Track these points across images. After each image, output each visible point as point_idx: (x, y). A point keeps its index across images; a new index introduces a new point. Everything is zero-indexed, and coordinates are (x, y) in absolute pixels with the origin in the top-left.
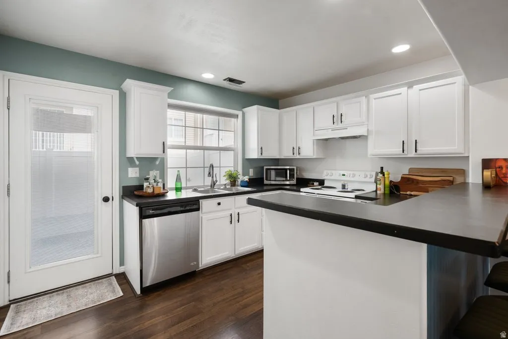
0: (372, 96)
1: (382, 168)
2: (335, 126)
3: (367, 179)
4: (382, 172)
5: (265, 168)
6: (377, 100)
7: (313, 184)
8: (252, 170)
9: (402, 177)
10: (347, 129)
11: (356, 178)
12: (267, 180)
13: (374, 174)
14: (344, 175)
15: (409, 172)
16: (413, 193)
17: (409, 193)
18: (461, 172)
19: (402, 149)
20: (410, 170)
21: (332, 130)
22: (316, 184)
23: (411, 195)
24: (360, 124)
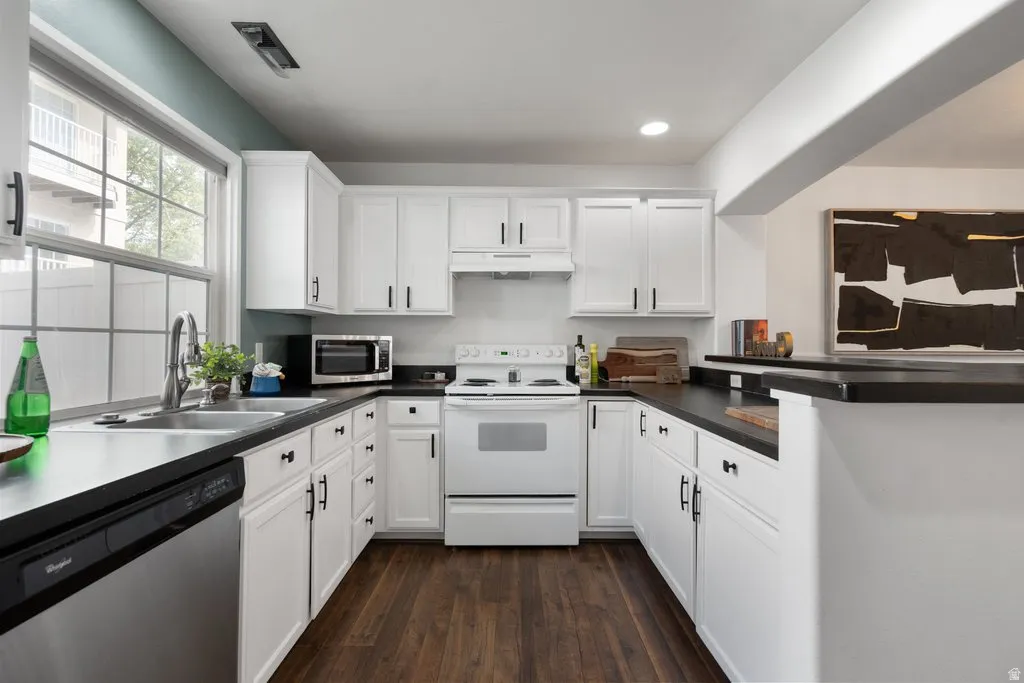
0: (583, 202)
1: (580, 337)
2: (505, 249)
3: (553, 360)
4: (580, 345)
5: (315, 338)
6: (589, 210)
7: (433, 377)
8: (261, 344)
9: (609, 354)
10: (529, 256)
11: (532, 360)
12: (319, 371)
13: (564, 349)
14: (506, 353)
15: (617, 344)
16: (630, 378)
17: (624, 378)
18: (683, 342)
19: (632, 303)
20: (619, 340)
21: (495, 256)
22: (440, 376)
23: (628, 382)
24: (558, 251)
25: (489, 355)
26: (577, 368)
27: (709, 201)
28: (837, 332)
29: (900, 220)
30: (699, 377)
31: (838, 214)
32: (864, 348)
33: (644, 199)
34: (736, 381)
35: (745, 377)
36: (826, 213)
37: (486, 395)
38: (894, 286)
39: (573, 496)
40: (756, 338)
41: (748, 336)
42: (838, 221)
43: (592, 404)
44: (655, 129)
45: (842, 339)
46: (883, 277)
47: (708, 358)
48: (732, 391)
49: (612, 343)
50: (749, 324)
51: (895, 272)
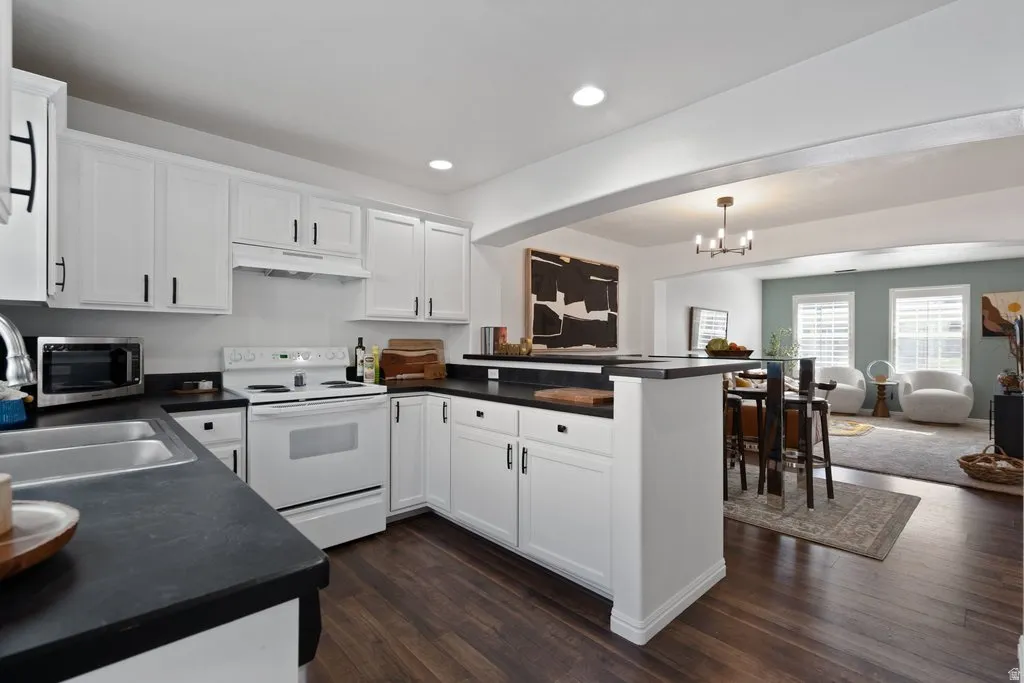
0: (372, 213)
1: (360, 340)
3: (335, 362)
5: (42, 340)
7: (196, 386)
9: (384, 354)
11: (315, 362)
12: (47, 388)
13: (346, 350)
14: (286, 356)
15: (390, 345)
16: (404, 376)
17: (399, 377)
18: (440, 343)
19: (413, 310)
20: (391, 342)
21: (284, 253)
22: (206, 385)
23: (402, 379)
24: (348, 256)
25: (266, 358)
26: (359, 369)
27: (467, 230)
28: (533, 336)
29: (562, 262)
30: (454, 372)
31: (535, 253)
32: (545, 347)
33: (422, 220)
34: (493, 374)
35: (501, 370)
36: (528, 250)
37: (297, 401)
38: (559, 306)
39: (379, 487)
40: (501, 341)
41: (496, 340)
42: (534, 258)
43: (395, 401)
44: (441, 165)
45: (536, 341)
46: (554, 300)
47: (466, 357)
48: (490, 383)
49: (385, 345)
50: (497, 330)
51: (560, 296)
